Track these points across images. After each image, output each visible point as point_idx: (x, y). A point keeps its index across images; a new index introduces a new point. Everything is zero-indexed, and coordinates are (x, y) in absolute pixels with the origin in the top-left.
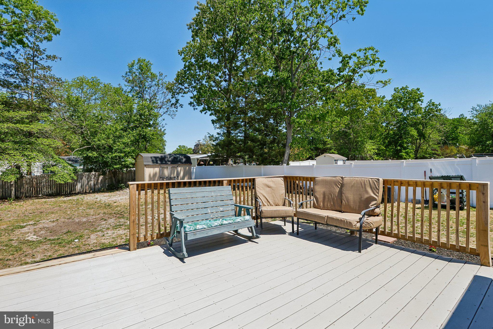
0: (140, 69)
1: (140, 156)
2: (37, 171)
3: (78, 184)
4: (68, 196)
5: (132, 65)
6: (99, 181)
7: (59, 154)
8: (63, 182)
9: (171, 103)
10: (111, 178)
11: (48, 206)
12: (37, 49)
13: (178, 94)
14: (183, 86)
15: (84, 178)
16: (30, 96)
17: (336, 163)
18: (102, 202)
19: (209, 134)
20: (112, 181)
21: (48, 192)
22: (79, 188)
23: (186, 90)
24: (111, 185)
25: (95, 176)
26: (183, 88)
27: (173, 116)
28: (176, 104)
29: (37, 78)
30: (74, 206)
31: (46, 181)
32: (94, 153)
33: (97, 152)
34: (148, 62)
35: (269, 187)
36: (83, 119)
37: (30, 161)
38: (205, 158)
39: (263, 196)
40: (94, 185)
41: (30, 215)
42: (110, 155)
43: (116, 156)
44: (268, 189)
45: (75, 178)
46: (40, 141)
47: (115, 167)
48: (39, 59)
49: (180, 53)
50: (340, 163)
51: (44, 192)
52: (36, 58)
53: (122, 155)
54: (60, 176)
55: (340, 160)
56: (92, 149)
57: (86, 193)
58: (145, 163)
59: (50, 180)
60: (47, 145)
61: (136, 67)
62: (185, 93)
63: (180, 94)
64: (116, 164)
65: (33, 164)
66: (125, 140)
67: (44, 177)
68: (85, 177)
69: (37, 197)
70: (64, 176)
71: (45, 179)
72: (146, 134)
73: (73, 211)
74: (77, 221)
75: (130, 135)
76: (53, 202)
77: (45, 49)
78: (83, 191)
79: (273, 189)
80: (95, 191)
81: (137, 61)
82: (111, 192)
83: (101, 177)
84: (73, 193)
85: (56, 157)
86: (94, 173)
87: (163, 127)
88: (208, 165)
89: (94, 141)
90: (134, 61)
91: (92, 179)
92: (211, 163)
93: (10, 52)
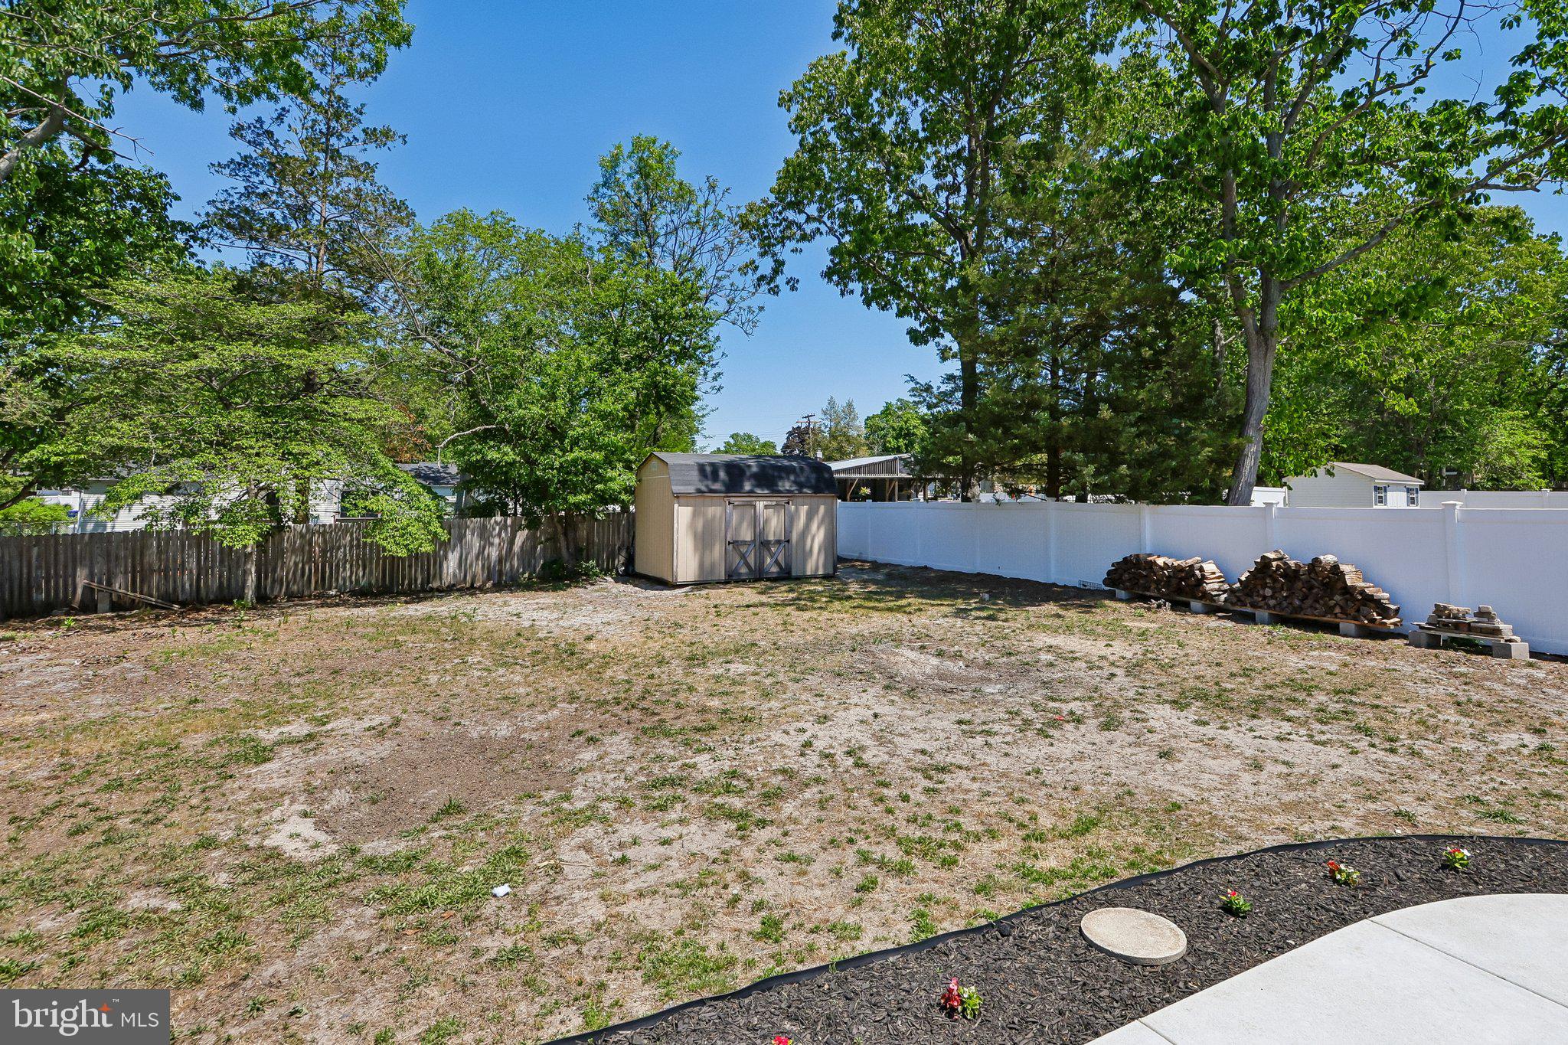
0: (639, 171)
1: (654, 462)
2: (325, 511)
3: (450, 555)
4: (420, 600)
5: (615, 160)
6: (516, 548)
7: (394, 454)
8: (403, 553)
9: (759, 274)
10: (553, 539)
11: (358, 643)
12: (337, 111)
13: (782, 241)
14: (801, 212)
15: (469, 537)
16: (314, 260)
17: (1381, 500)
18: (540, 635)
19: (912, 379)
20: (557, 550)
21: (357, 581)
22: (451, 570)
23: (809, 228)
24: (554, 562)
25: (504, 527)
26: (802, 218)
27: (748, 326)
28: (772, 279)
29: (335, 201)
30: (446, 645)
31: (352, 540)
32: (507, 449)
33: (515, 446)
34: (666, 147)
36: (472, 331)
37: (307, 474)
38: (843, 476)
40: (500, 560)
41: (297, 680)
42: (556, 459)
43: (574, 462)
45: (444, 536)
46: (338, 406)
47: (572, 499)
48: (343, 142)
49: (785, 101)
50: (1397, 500)
51: (344, 579)
52: (333, 140)
53: (598, 456)
54: (396, 529)
55: (1397, 487)
56: (499, 436)
57: (472, 590)
58: (676, 489)
59: (365, 543)
60: (360, 421)
61: (626, 167)
62: (804, 238)
63: (788, 243)
64: (575, 488)
65: (313, 486)
66: (607, 404)
67: (347, 530)
68: (473, 533)
69: (325, 601)
70: (410, 529)
71: (348, 538)
72: (674, 385)
73: (446, 671)
74: (475, 735)
75: (622, 386)
76: (372, 625)
77: (363, 106)
78: (464, 582)
80: (503, 582)
81: (630, 148)
82: (555, 590)
83: (521, 536)
84: (432, 590)
85: (386, 462)
86: (499, 518)
87: (713, 366)
88: (853, 499)
89: (506, 408)
90: (618, 147)
91: (495, 540)
92: (865, 491)
93: (260, 120)
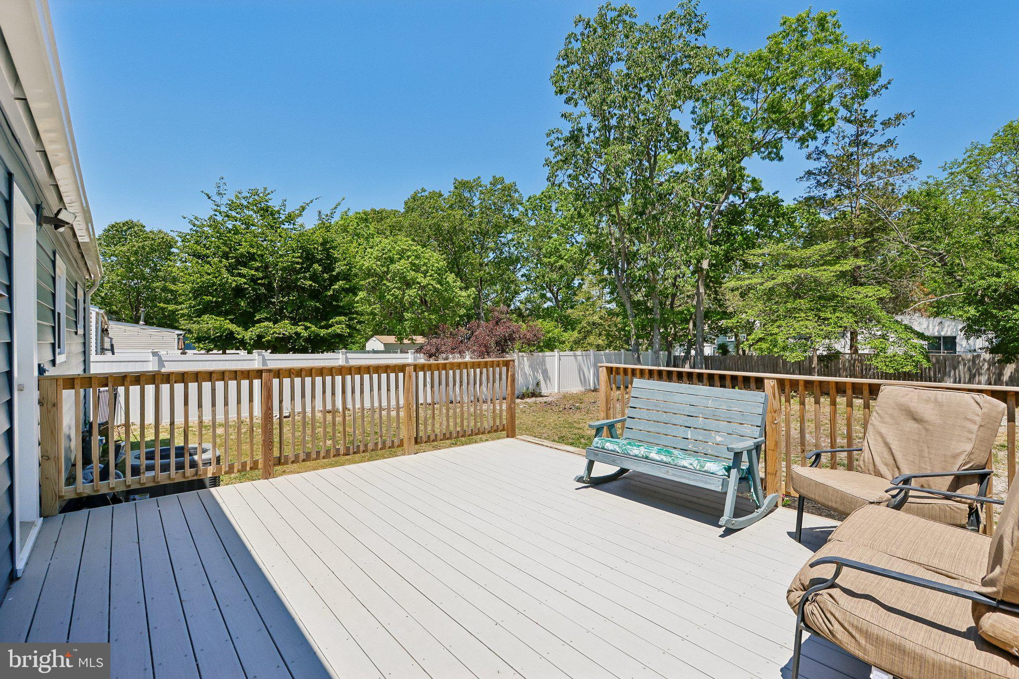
35: (916, 419)
39: (882, 444)
44: (911, 425)
48: (869, 136)
77: (876, 112)
79: (927, 430)
93: (817, 148)
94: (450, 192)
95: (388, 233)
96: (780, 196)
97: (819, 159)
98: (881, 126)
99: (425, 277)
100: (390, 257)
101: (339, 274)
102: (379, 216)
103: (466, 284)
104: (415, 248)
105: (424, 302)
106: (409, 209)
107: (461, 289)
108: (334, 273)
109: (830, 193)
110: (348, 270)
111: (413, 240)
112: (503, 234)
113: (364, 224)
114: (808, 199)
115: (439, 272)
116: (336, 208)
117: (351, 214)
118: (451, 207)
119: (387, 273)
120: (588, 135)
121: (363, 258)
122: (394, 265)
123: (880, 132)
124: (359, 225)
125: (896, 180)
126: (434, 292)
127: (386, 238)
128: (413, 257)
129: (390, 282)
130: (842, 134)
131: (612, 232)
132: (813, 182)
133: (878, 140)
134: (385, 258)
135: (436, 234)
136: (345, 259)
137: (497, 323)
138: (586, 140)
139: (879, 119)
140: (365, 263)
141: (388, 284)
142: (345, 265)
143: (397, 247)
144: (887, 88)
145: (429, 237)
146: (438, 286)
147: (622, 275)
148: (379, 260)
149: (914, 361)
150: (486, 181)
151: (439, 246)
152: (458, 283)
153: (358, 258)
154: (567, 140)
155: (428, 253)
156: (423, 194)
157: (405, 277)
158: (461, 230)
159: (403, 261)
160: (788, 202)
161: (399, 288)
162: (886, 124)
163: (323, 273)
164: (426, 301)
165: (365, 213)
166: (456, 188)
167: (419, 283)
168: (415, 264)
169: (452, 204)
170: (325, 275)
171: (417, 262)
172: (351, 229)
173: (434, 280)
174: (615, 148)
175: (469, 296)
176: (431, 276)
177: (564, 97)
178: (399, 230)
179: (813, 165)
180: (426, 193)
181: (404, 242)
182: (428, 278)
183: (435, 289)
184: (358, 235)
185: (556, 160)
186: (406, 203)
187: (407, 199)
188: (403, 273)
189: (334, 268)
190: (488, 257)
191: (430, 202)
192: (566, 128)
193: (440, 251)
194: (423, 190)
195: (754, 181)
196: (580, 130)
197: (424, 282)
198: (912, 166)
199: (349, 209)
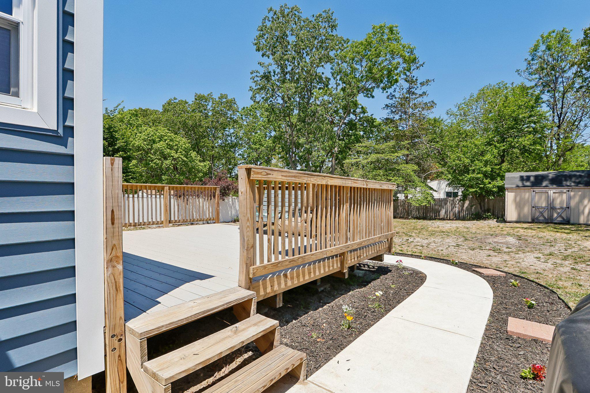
3: (442, 209)
6: (465, 208)
15: (448, 204)
22: (443, 214)
25: (461, 202)
40: (459, 212)
51: (413, 214)
54: (416, 199)
57: (450, 219)
58: (507, 186)
68: (450, 203)
70: (419, 199)
78: (447, 217)
80: (458, 218)
83: (467, 204)
84: (437, 218)
86: (459, 199)
91: (457, 206)
93: (391, 93)
94: (192, 101)
95: (151, 124)
96: (374, 117)
97: (392, 99)
98: (420, 85)
99: (177, 153)
100: (153, 139)
101: (119, 148)
102: (145, 113)
103: (204, 159)
104: (170, 135)
105: (175, 169)
106: (166, 110)
107: (200, 161)
108: (116, 147)
109: (397, 117)
110: (126, 146)
111: (169, 130)
112: (227, 129)
113: (135, 118)
114: (387, 119)
115: (187, 151)
116: (117, 107)
117: (125, 110)
118: (193, 111)
119: (151, 149)
120: (274, 76)
121: (134, 139)
122: (155, 145)
123: (419, 88)
124: (131, 118)
125: (425, 112)
126: (182, 162)
127: (150, 127)
128: (169, 140)
129: (153, 155)
130: (402, 87)
131: (287, 131)
132: (389, 110)
133: (419, 92)
134: (149, 140)
135: (184, 127)
136: (123, 139)
137: (220, 180)
138: (273, 78)
139: (419, 82)
140: (136, 142)
141: (152, 156)
142: (123, 142)
143: (158, 134)
144: (423, 66)
145: (179, 128)
146: (185, 159)
147: (292, 155)
148: (145, 141)
149: (427, 200)
150: (216, 96)
151: (185, 134)
152: (199, 158)
153: (131, 139)
154: (263, 77)
155: (178, 138)
156: (175, 101)
157: (163, 153)
158: (200, 125)
159: (161, 142)
160: (378, 121)
161: (159, 159)
162: (422, 84)
163: (108, 147)
164: (177, 168)
165: (136, 111)
166: (196, 99)
167: (172, 156)
168: (170, 144)
169: (194, 110)
170: (110, 148)
171: (171, 143)
172: (125, 121)
173: (182, 155)
174: (287, 85)
175: (205, 166)
176: (180, 152)
177: (261, 53)
178: (159, 123)
179: (389, 102)
180: (177, 101)
181: (162, 130)
182: (178, 154)
183: (184, 161)
184: (131, 124)
185: (256, 88)
186: (163, 106)
187: (164, 104)
188: (162, 150)
189: (116, 144)
190: (218, 142)
191: (179, 107)
192: (262, 71)
193: (186, 137)
194: (175, 99)
195: (362, 108)
196: (270, 72)
197: (176, 156)
198: (432, 106)
199: (124, 107)
